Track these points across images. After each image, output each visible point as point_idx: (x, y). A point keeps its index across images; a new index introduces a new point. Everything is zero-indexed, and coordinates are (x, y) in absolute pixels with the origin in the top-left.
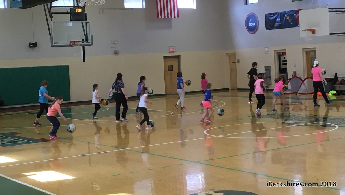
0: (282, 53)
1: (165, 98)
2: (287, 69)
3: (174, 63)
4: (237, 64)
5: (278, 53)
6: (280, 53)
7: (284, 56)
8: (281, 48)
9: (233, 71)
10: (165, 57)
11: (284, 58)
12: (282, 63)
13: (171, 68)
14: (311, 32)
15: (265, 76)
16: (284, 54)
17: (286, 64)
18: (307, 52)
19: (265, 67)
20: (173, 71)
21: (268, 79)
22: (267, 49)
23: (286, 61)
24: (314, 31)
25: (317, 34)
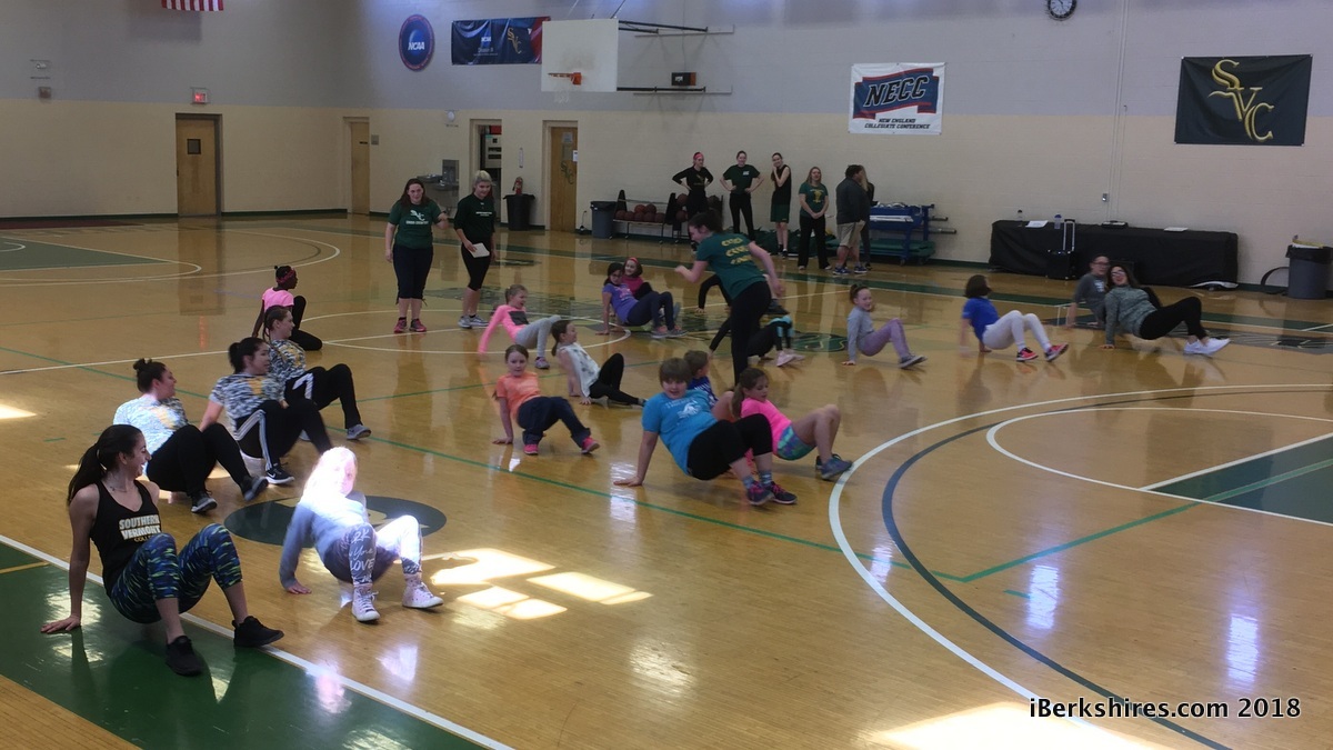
0: (490, 127)
1: (176, 225)
2: (500, 169)
3: (203, 133)
4: (372, 147)
5: (479, 126)
6: (485, 127)
7: (495, 136)
8: (488, 114)
9: (359, 165)
10: (179, 117)
11: (495, 141)
12: (488, 153)
13: (195, 147)
14: (568, 82)
15: (442, 184)
16: (496, 130)
17: (499, 157)
18: (553, 128)
19: (444, 161)
20: (200, 153)
21: (450, 193)
22: (451, 115)
23: (499, 149)
24: (577, 79)
25: (585, 87)
